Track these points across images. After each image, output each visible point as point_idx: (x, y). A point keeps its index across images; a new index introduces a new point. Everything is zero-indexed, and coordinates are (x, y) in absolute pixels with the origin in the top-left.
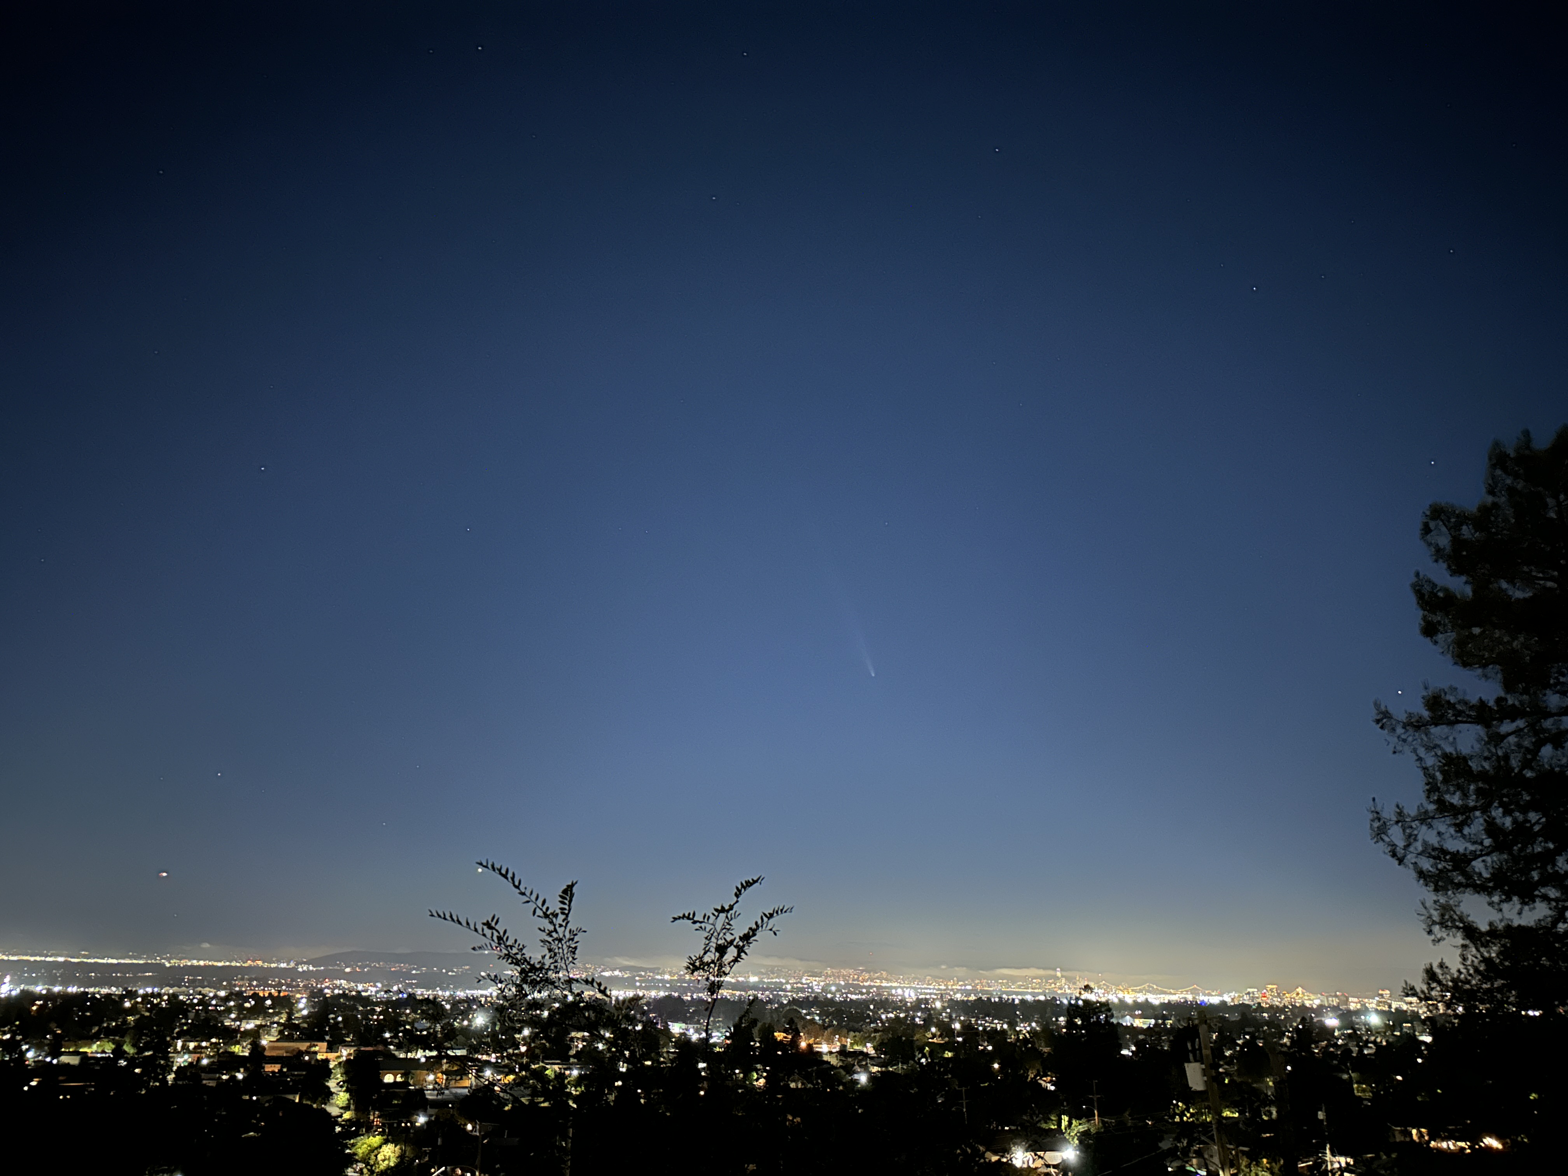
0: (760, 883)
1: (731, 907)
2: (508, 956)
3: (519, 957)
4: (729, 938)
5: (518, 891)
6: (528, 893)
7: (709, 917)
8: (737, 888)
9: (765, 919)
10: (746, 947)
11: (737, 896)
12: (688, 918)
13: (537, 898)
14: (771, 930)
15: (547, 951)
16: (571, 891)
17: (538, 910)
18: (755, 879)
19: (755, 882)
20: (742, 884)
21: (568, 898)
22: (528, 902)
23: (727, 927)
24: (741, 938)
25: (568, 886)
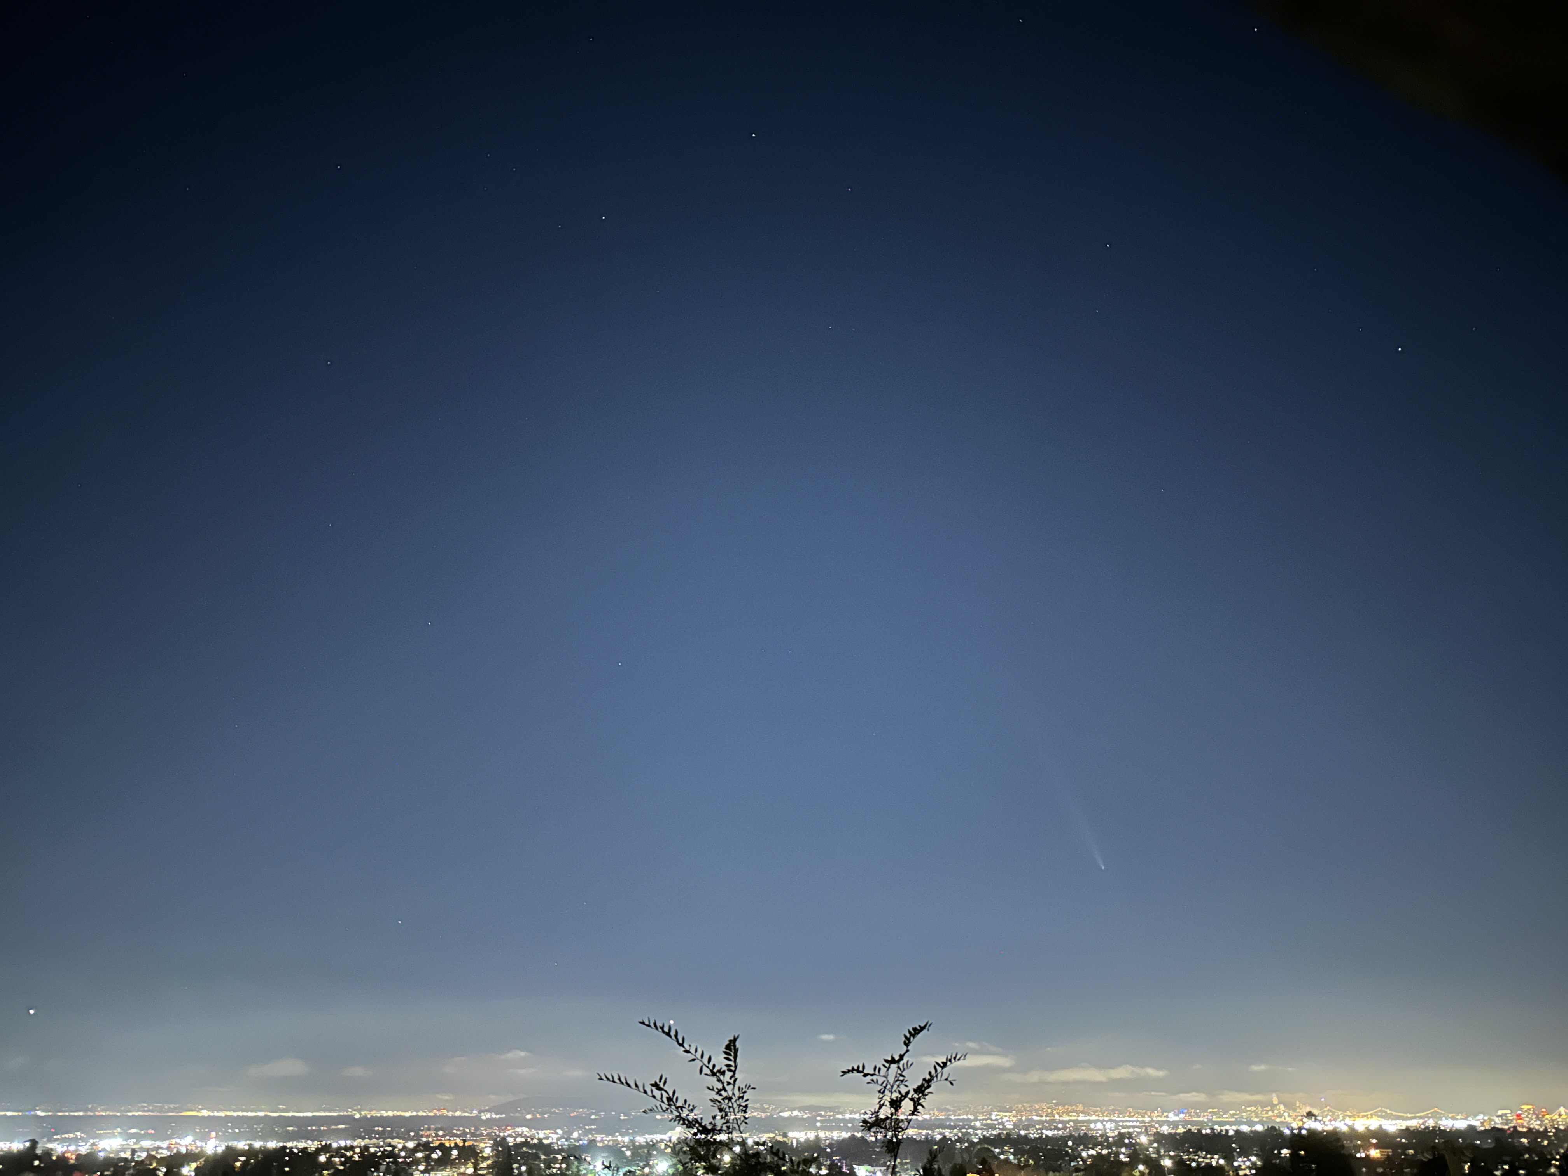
0: (928, 1030)
1: (901, 1057)
2: (679, 1116)
3: (690, 1118)
4: (904, 1090)
5: (684, 1049)
7: (880, 1069)
8: (905, 1036)
9: (939, 1069)
10: (922, 1101)
11: (907, 1044)
12: (858, 1071)
13: (702, 1056)
14: (946, 1079)
15: (718, 1111)
16: (735, 1046)
18: (922, 1025)
19: (922, 1028)
20: (910, 1032)
21: (733, 1054)
22: (694, 1060)
23: (901, 1079)
24: (915, 1091)
25: (730, 1041)
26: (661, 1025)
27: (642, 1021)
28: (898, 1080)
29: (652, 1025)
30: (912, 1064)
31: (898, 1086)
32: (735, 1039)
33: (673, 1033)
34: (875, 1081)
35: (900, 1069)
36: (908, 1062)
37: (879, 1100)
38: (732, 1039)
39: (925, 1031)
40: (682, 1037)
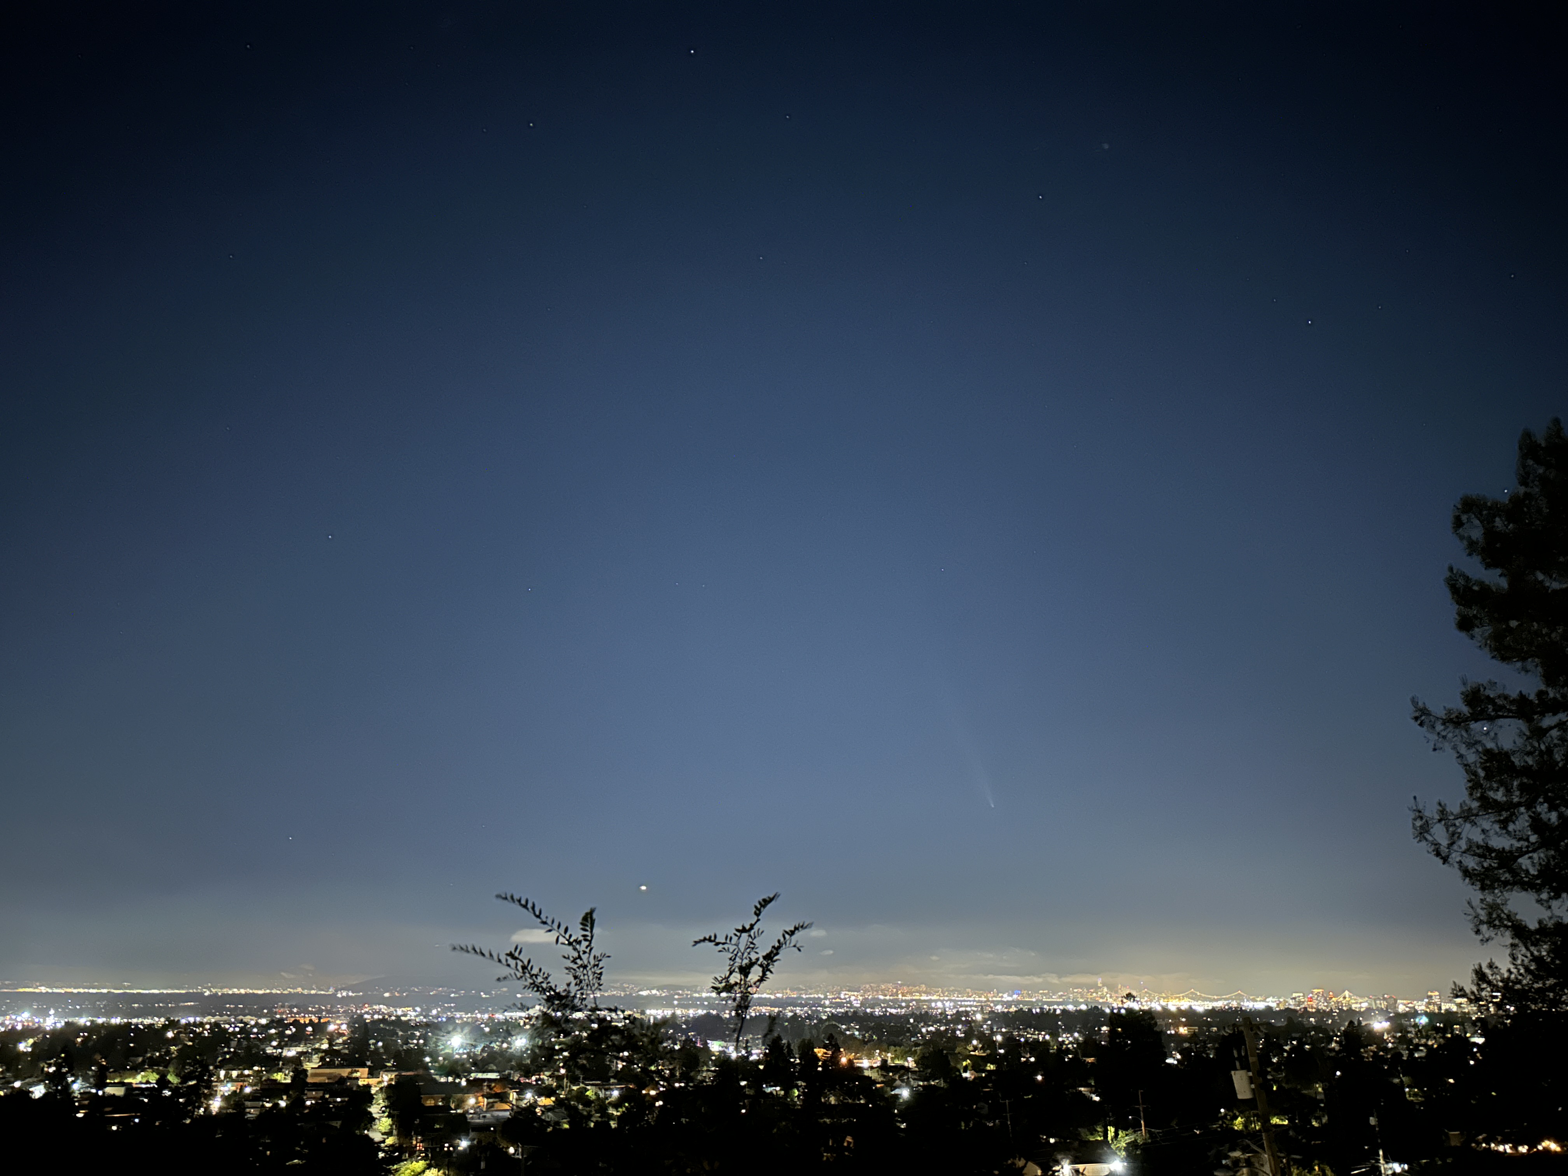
0: (778, 900)
1: (752, 926)
2: (534, 983)
3: (544, 985)
4: (754, 957)
5: (539, 920)
6: (549, 921)
7: (731, 938)
8: (756, 907)
9: (787, 936)
10: (770, 967)
11: (758, 915)
12: (710, 940)
13: (559, 926)
14: (795, 946)
15: (573, 978)
16: (591, 918)
17: (561, 938)
18: (772, 897)
19: (772, 899)
20: (760, 903)
21: (589, 925)
22: (550, 931)
23: (751, 946)
24: (765, 958)
25: (587, 914)
26: (518, 898)
27: (498, 894)
28: (749, 947)
29: (509, 898)
30: (762, 932)
32: (592, 911)
33: (530, 905)
34: (726, 948)
35: (751, 937)
36: (759, 930)
37: (730, 967)
38: (588, 911)
39: (774, 902)
40: (539, 908)
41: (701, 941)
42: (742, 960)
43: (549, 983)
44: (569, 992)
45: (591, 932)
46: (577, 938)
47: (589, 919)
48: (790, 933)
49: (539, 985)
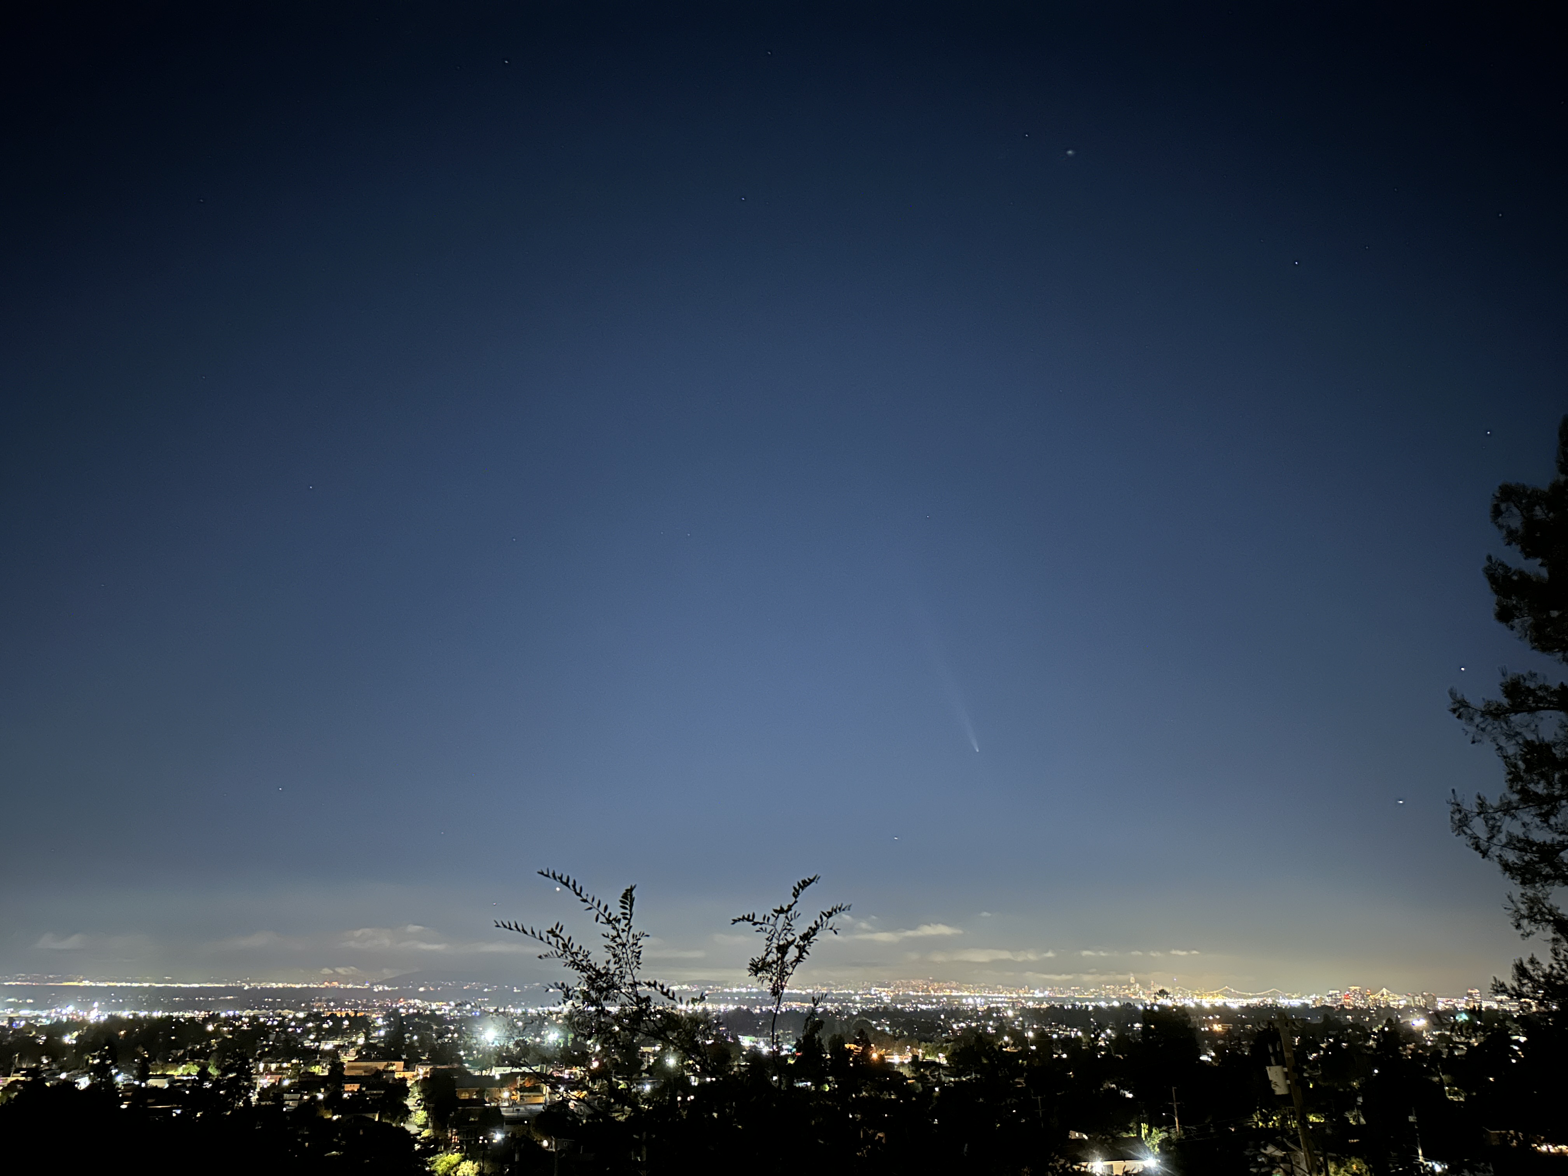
0: (817, 882)
1: (790, 908)
2: (574, 961)
3: (584, 963)
4: (790, 938)
5: (581, 898)
6: (590, 900)
7: (769, 919)
8: (795, 888)
9: (825, 918)
10: (807, 947)
11: (795, 896)
12: (748, 920)
13: (599, 905)
14: (831, 929)
15: (612, 957)
16: (631, 896)
17: (600, 915)
18: (811, 878)
19: (811, 881)
20: (799, 884)
21: (629, 903)
22: (590, 908)
23: (788, 928)
24: (801, 938)
25: (627, 890)
26: (560, 876)
27: (540, 871)
28: (785, 929)
29: (551, 875)
30: (799, 915)
31: (785, 935)
32: (632, 889)
33: (571, 883)
34: (764, 929)
35: (788, 919)
36: (796, 911)
37: (766, 948)
38: (629, 888)
39: (813, 884)
40: (579, 887)
41: (739, 920)
42: (779, 941)
43: (589, 960)
44: (608, 969)
45: (631, 911)
46: (617, 917)
47: (629, 897)
48: (827, 915)
49: (579, 962)
